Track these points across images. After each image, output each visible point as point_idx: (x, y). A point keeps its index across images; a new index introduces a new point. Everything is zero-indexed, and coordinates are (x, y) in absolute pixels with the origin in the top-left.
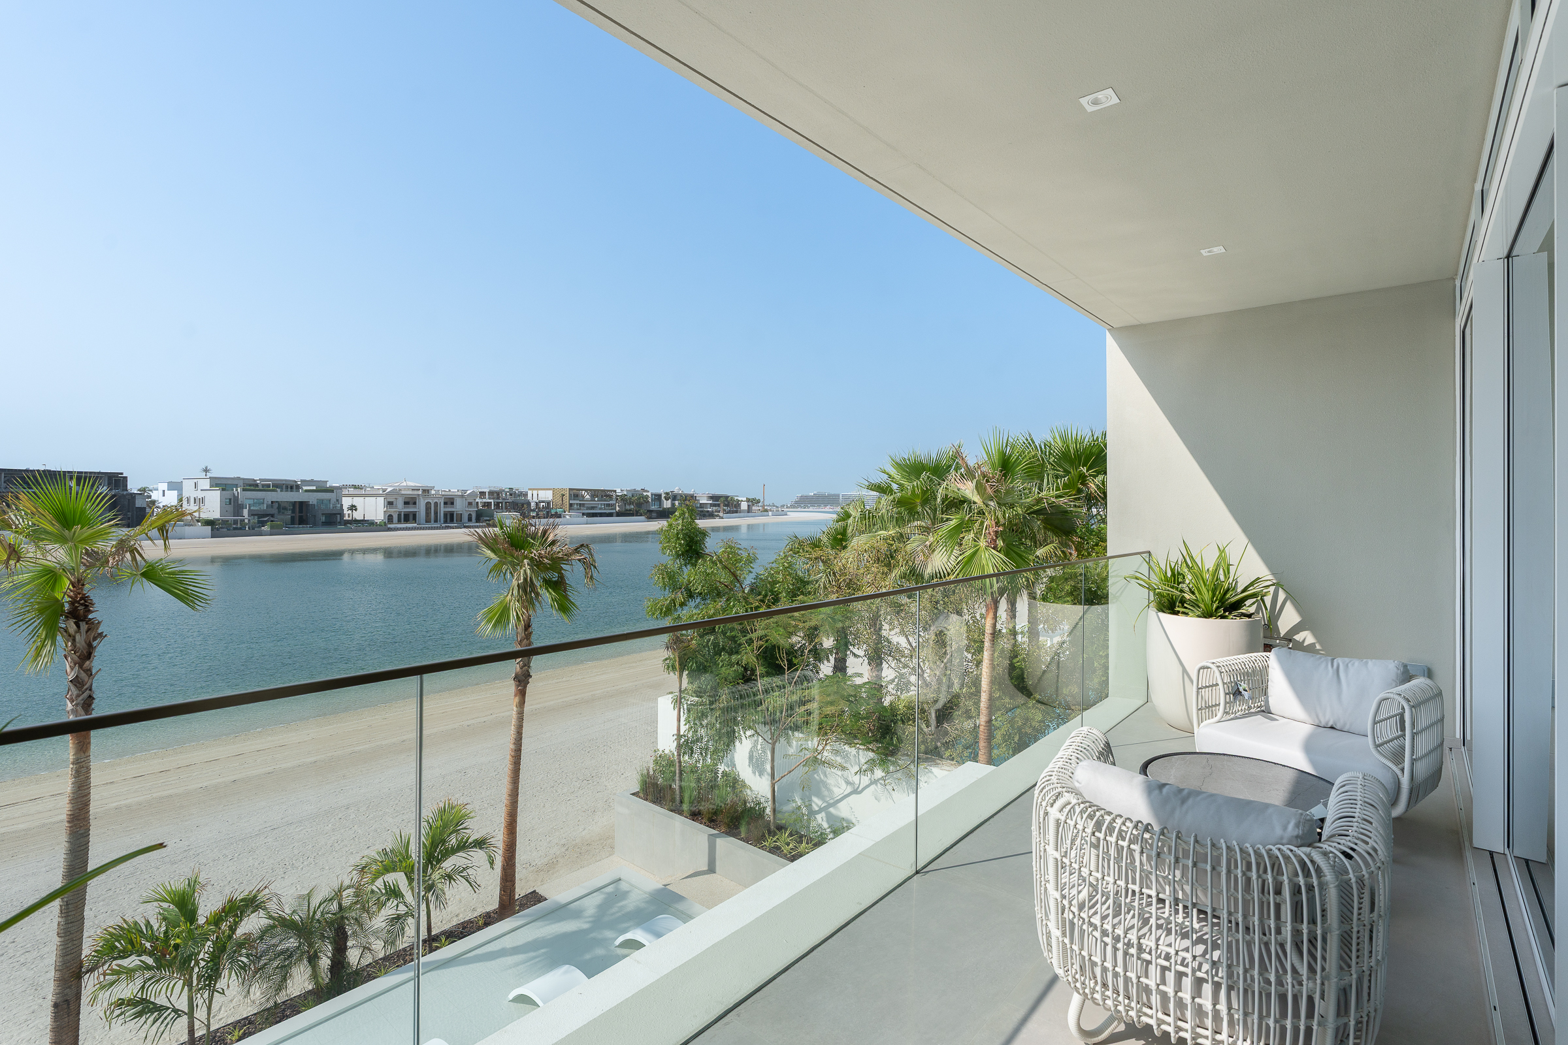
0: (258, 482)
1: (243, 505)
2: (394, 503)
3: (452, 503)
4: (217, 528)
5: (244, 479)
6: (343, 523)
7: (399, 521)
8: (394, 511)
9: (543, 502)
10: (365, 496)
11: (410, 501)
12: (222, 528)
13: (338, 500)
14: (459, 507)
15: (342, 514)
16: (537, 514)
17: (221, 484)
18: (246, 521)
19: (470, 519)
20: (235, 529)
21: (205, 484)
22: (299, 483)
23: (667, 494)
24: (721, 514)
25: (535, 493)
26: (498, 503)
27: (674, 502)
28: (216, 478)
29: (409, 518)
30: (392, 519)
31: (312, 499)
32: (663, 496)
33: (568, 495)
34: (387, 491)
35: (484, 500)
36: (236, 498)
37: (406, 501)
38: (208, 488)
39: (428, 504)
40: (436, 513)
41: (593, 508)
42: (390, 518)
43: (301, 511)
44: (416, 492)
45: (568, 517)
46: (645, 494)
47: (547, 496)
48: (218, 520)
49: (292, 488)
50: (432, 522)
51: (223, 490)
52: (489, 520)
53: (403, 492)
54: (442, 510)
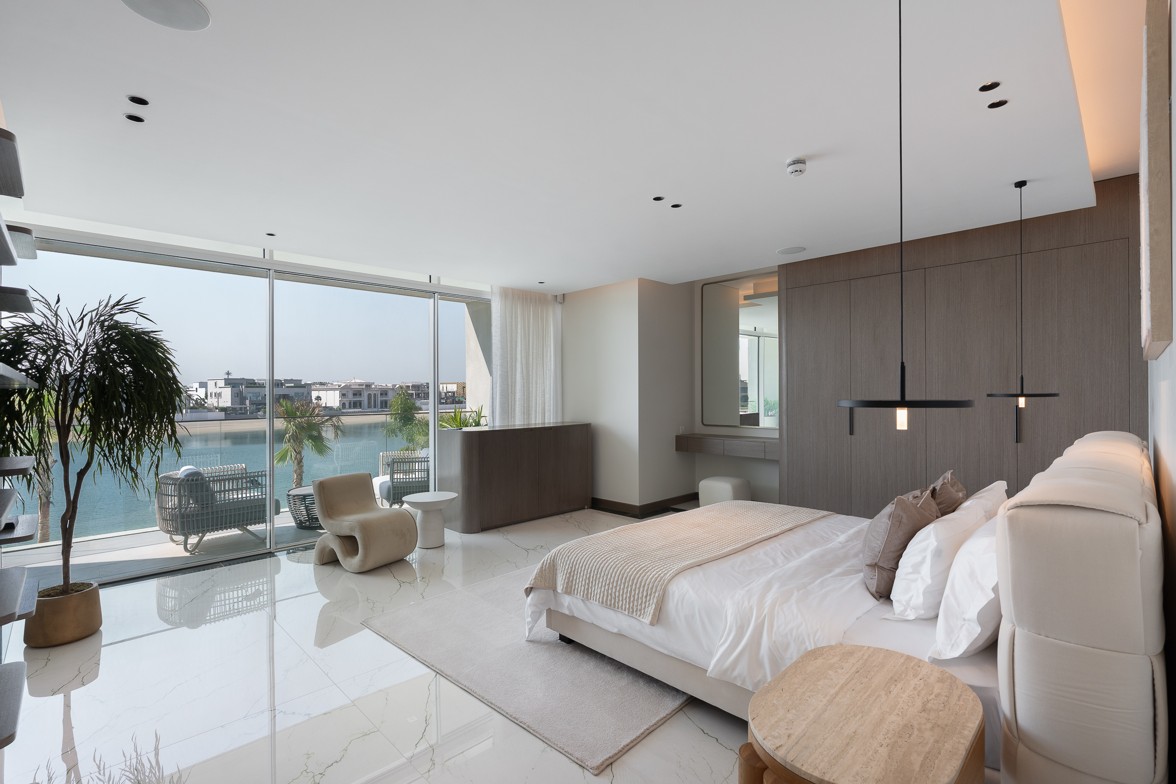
0: (256, 381)
1: (246, 397)
2: (346, 395)
3: (386, 394)
4: (229, 414)
5: (247, 379)
7: (350, 407)
8: (346, 400)
9: (450, 392)
10: (327, 389)
11: (357, 393)
12: (232, 413)
13: (308, 393)
14: (391, 396)
15: (311, 402)
16: (446, 401)
17: (230, 383)
18: (248, 408)
20: (240, 414)
21: (222, 383)
22: (283, 381)
25: (445, 386)
26: (419, 394)
28: (228, 378)
29: (356, 404)
31: (292, 392)
34: (342, 386)
36: (241, 393)
37: (354, 393)
38: (223, 386)
39: (369, 395)
40: (375, 401)
42: (344, 405)
44: (361, 387)
48: (229, 407)
49: (278, 385)
50: (373, 408)
51: (233, 387)
53: (352, 387)
54: (379, 399)
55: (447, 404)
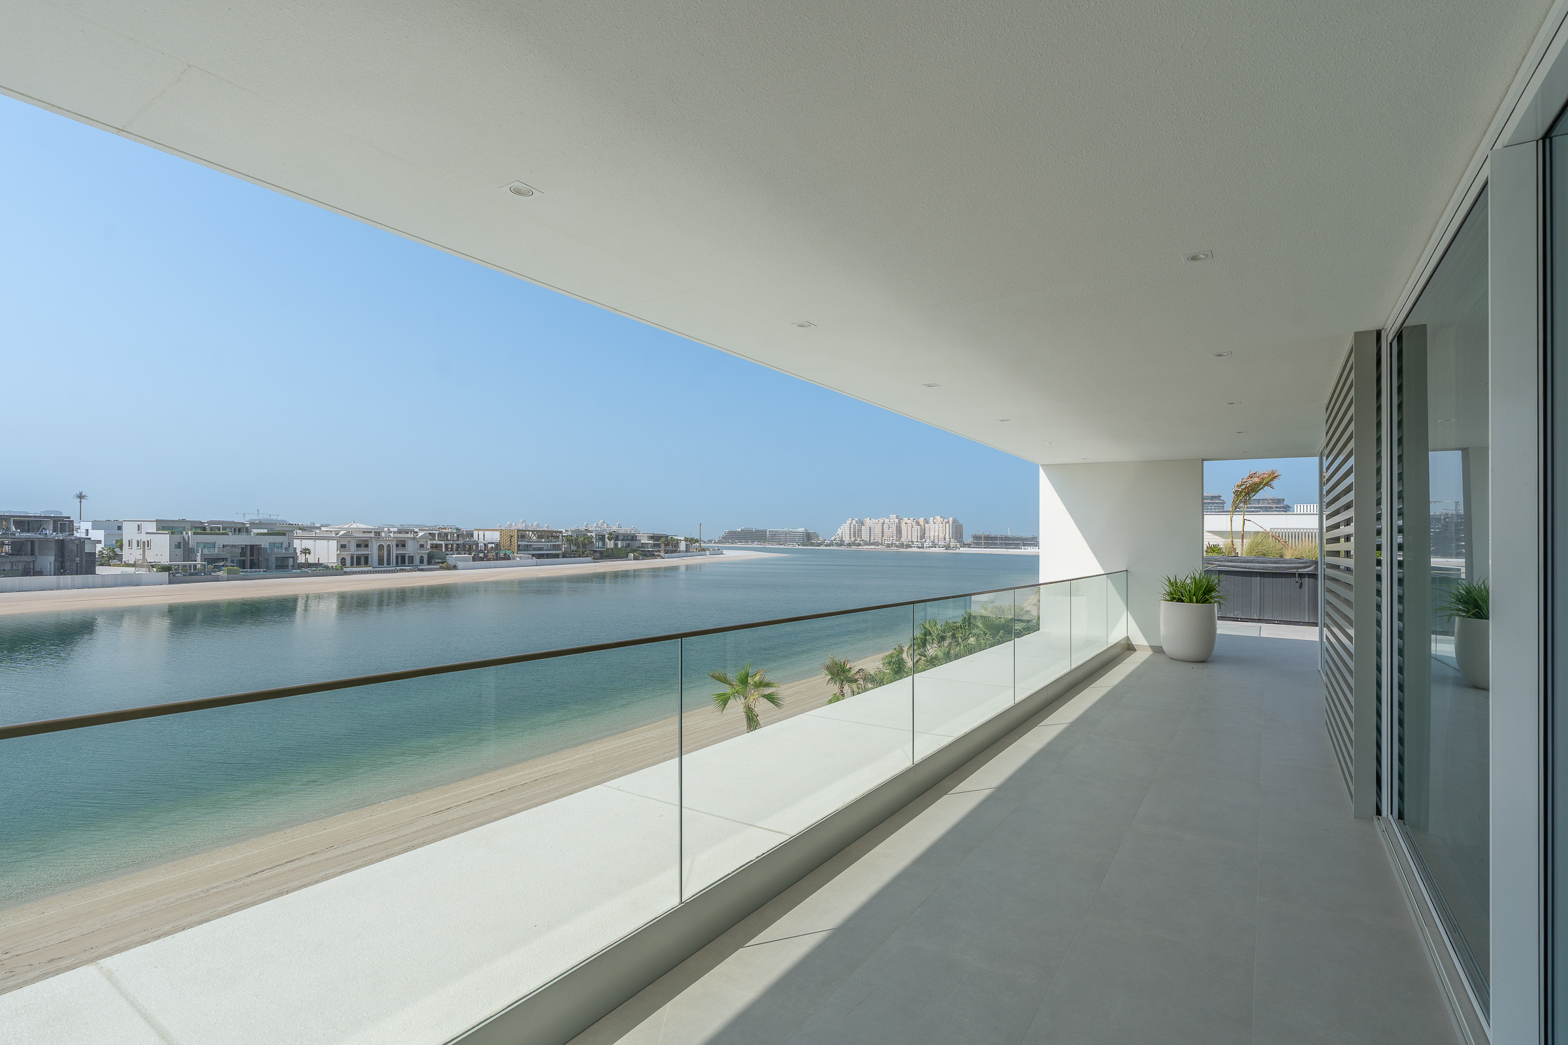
0: (203, 524)
1: (194, 548)
2: (347, 546)
3: (404, 546)
4: (173, 574)
5: (192, 522)
6: (296, 567)
7: (353, 564)
8: (346, 554)
9: (492, 543)
10: (316, 538)
11: (363, 544)
12: (178, 573)
13: (290, 543)
14: (411, 549)
15: (295, 558)
17: (163, 526)
18: (200, 566)
19: (422, 562)
20: (189, 574)
21: (151, 527)
22: (248, 525)
23: (610, 534)
24: (662, 554)
25: (481, 533)
26: (448, 545)
27: (617, 542)
28: (162, 521)
29: (361, 561)
30: (345, 562)
31: (264, 542)
32: (607, 536)
33: (516, 536)
34: (340, 534)
35: (434, 542)
36: (186, 543)
37: (358, 543)
38: (154, 531)
39: (381, 547)
40: (389, 555)
41: (540, 549)
42: (343, 561)
43: (252, 555)
44: (366, 535)
45: (518, 559)
46: (589, 534)
47: (494, 537)
48: (172, 564)
49: (240, 530)
50: (385, 565)
51: (172, 533)
52: (443, 563)
53: (356, 535)
54: (394, 552)
55: (488, 560)
